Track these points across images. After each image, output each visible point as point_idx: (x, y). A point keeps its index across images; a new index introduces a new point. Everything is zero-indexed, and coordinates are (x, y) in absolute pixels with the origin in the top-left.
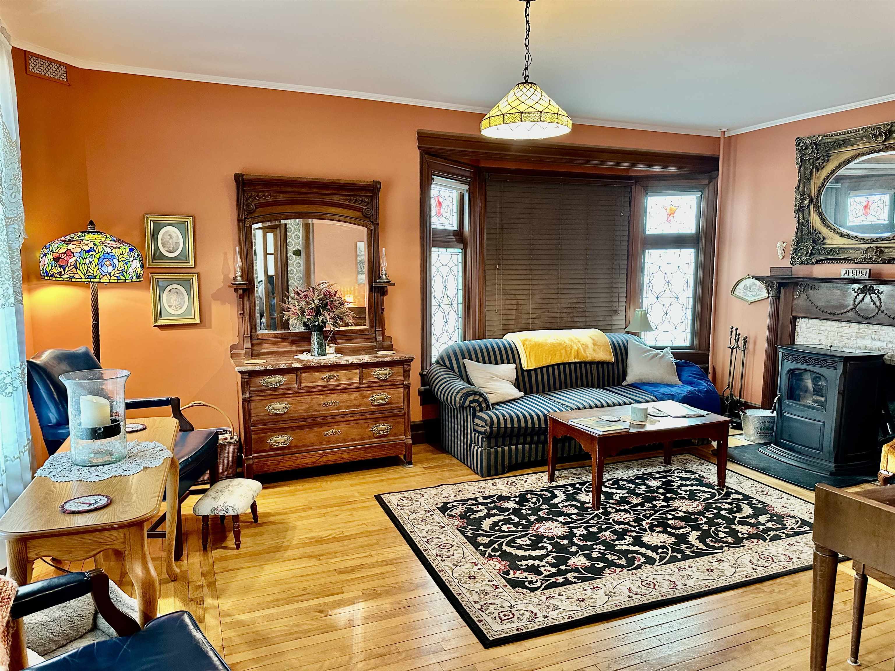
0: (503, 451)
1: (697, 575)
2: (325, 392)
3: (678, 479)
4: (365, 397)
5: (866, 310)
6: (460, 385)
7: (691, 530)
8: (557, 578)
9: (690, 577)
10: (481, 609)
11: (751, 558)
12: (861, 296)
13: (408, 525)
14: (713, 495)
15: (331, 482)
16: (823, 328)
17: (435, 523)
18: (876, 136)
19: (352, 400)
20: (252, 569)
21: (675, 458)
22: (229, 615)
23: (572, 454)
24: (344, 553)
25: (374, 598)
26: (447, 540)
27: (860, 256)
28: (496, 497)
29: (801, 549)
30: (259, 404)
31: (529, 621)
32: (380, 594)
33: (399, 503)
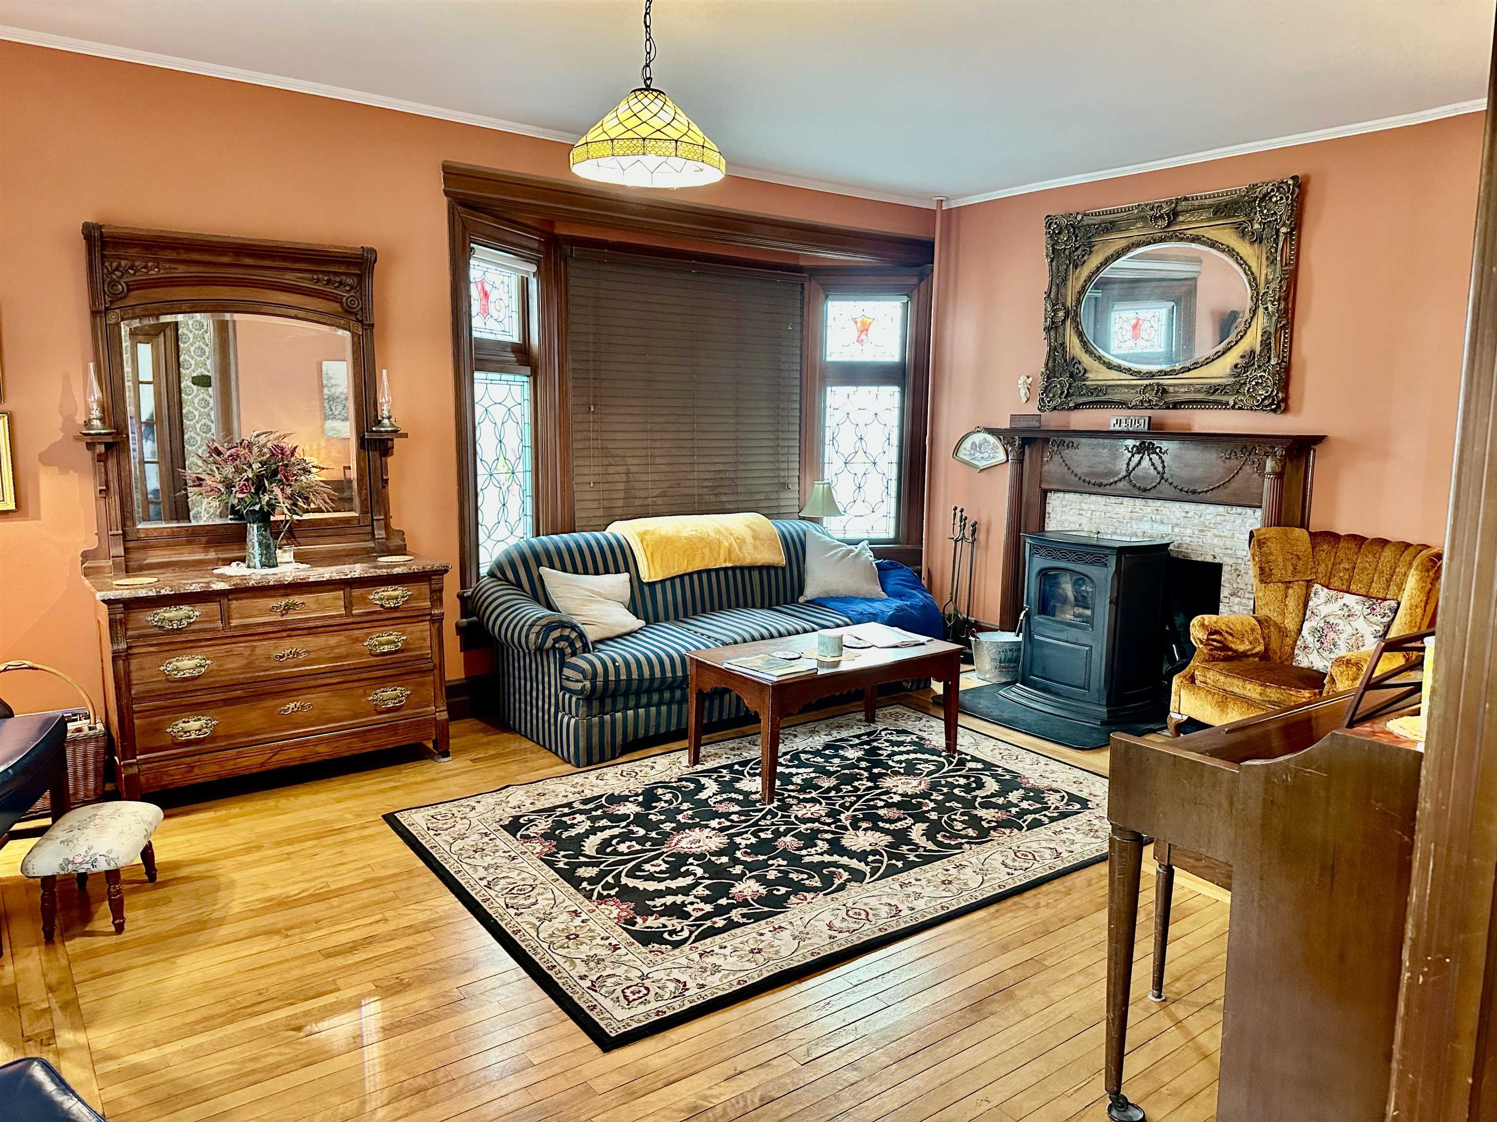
0: (613, 721)
1: (928, 891)
2: (278, 635)
3: (887, 744)
4: (356, 640)
5: (1144, 478)
6: (536, 612)
7: (912, 822)
8: (714, 919)
9: (918, 896)
10: (592, 988)
11: (1004, 858)
12: (1137, 457)
13: (450, 860)
14: (941, 766)
15: (296, 797)
16: (1085, 506)
17: (500, 853)
18: (1156, 218)
19: (332, 648)
20: (151, 967)
21: (880, 713)
22: (111, 1058)
23: (725, 717)
24: (334, 921)
25: (397, 992)
26: (523, 879)
27: (1137, 398)
28: (603, 799)
29: (1072, 837)
30: (148, 661)
31: (675, 997)
32: (409, 985)
33: (429, 825)
